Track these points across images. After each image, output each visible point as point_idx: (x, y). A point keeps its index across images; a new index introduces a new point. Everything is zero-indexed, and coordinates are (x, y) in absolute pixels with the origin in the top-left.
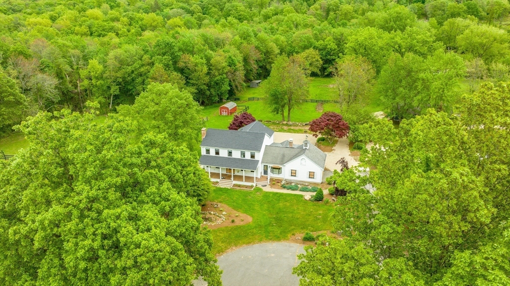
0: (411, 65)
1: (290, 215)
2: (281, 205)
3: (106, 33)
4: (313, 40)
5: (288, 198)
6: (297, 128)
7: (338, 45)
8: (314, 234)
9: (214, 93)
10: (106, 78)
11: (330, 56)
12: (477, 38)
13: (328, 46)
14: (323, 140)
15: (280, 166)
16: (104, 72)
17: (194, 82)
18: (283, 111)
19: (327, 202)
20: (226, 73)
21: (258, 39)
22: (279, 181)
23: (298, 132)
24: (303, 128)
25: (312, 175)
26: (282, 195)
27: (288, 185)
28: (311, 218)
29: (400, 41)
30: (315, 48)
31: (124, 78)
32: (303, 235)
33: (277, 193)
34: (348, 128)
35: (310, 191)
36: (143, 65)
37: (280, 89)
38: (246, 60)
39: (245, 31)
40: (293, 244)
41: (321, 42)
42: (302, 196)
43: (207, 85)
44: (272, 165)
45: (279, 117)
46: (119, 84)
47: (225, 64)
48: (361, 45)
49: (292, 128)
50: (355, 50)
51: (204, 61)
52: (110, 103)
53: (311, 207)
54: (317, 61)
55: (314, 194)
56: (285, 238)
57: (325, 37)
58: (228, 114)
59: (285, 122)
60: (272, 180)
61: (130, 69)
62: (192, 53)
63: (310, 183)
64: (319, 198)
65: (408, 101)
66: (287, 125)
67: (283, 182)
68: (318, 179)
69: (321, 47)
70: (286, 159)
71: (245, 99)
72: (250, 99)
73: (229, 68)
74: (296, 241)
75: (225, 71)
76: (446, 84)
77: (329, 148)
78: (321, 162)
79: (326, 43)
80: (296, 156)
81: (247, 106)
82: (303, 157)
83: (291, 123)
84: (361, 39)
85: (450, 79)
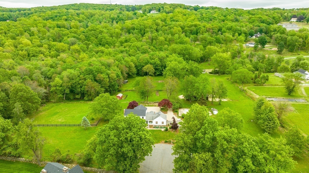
0: (192, 80)
1: (159, 136)
2: (155, 133)
3: (38, 54)
4: (149, 60)
5: (157, 131)
6: (151, 104)
7: (161, 62)
8: (168, 141)
9: (111, 90)
10: (64, 86)
11: (158, 67)
12: (219, 58)
13: (157, 63)
14: (163, 109)
15: (152, 121)
16: (62, 83)
17: (103, 86)
18: (145, 98)
19: (169, 131)
20: (116, 81)
21: (125, 61)
22: (152, 126)
23: (152, 106)
24: (153, 104)
25: (163, 123)
26: (154, 130)
27: (155, 127)
28: (165, 136)
29: (187, 67)
30: (151, 64)
31: (71, 86)
32: (164, 141)
33: (153, 130)
34: (172, 105)
35: (163, 128)
36: (80, 80)
37: (145, 90)
38: (122, 73)
39: (119, 58)
40: (162, 144)
41: (153, 60)
42: (161, 130)
43: (108, 87)
44: (149, 121)
45: (143, 100)
46: (69, 88)
47: (115, 77)
48: (173, 68)
49: (149, 104)
50: (170, 70)
51: (107, 76)
52: (64, 97)
53: (165, 133)
54: (152, 70)
55: (165, 129)
56: (159, 143)
57: (154, 58)
58: (120, 99)
59: (146, 102)
60: (150, 126)
61: (74, 81)
62: (102, 73)
63: (163, 126)
64: (167, 130)
65: (192, 93)
66: (147, 103)
67: (154, 126)
68: (165, 124)
69: (153, 63)
70: (154, 118)
71: (123, 90)
72: (126, 91)
73: (117, 78)
74: (163, 143)
75: (116, 80)
76: (204, 87)
77: (166, 112)
78: (165, 118)
79: (156, 61)
80: (157, 117)
81: (127, 94)
82: (160, 117)
83: (148, 102)
84: (172, 66)
85: (205, 85)
